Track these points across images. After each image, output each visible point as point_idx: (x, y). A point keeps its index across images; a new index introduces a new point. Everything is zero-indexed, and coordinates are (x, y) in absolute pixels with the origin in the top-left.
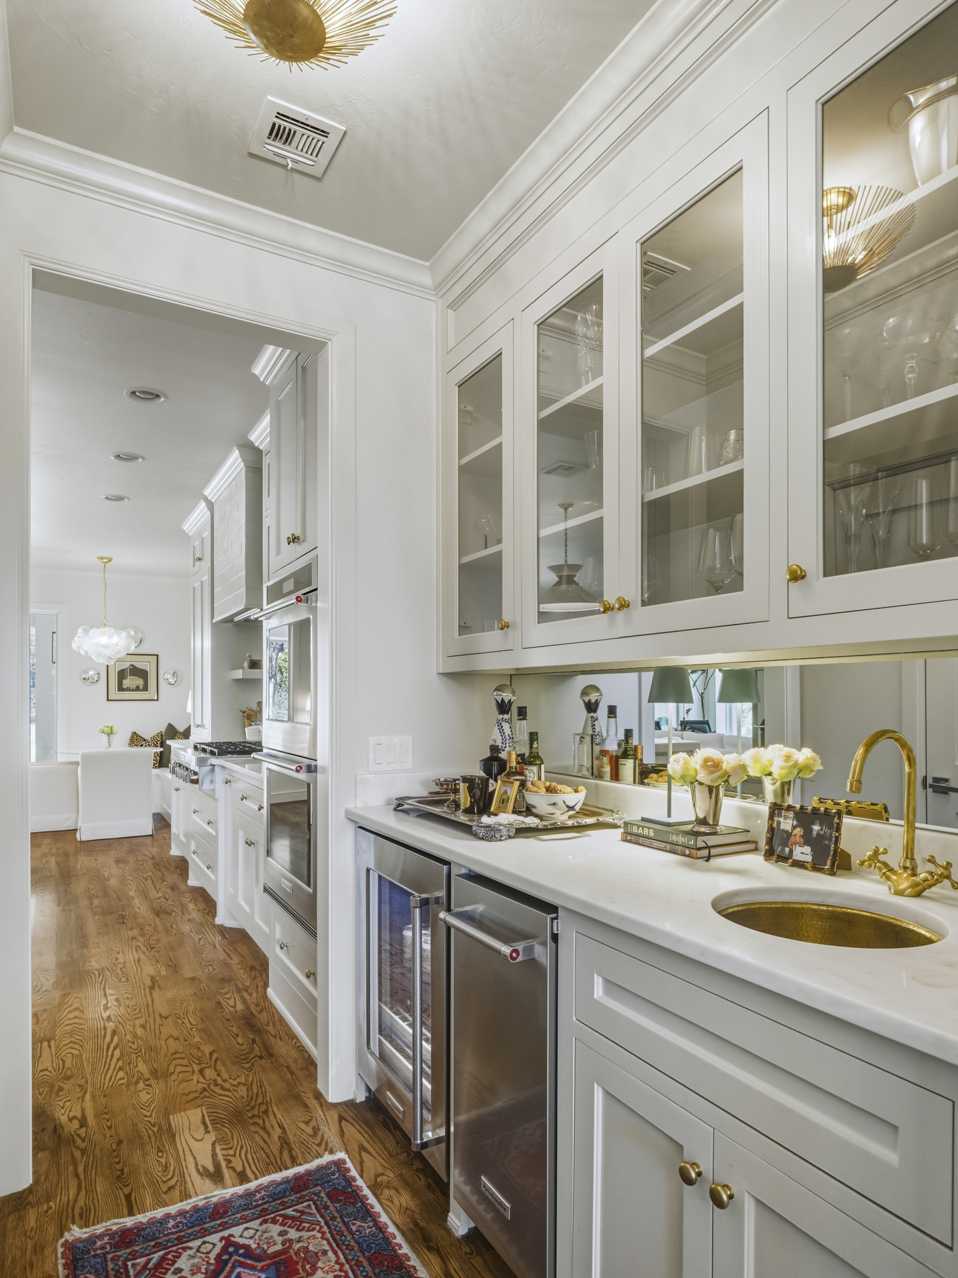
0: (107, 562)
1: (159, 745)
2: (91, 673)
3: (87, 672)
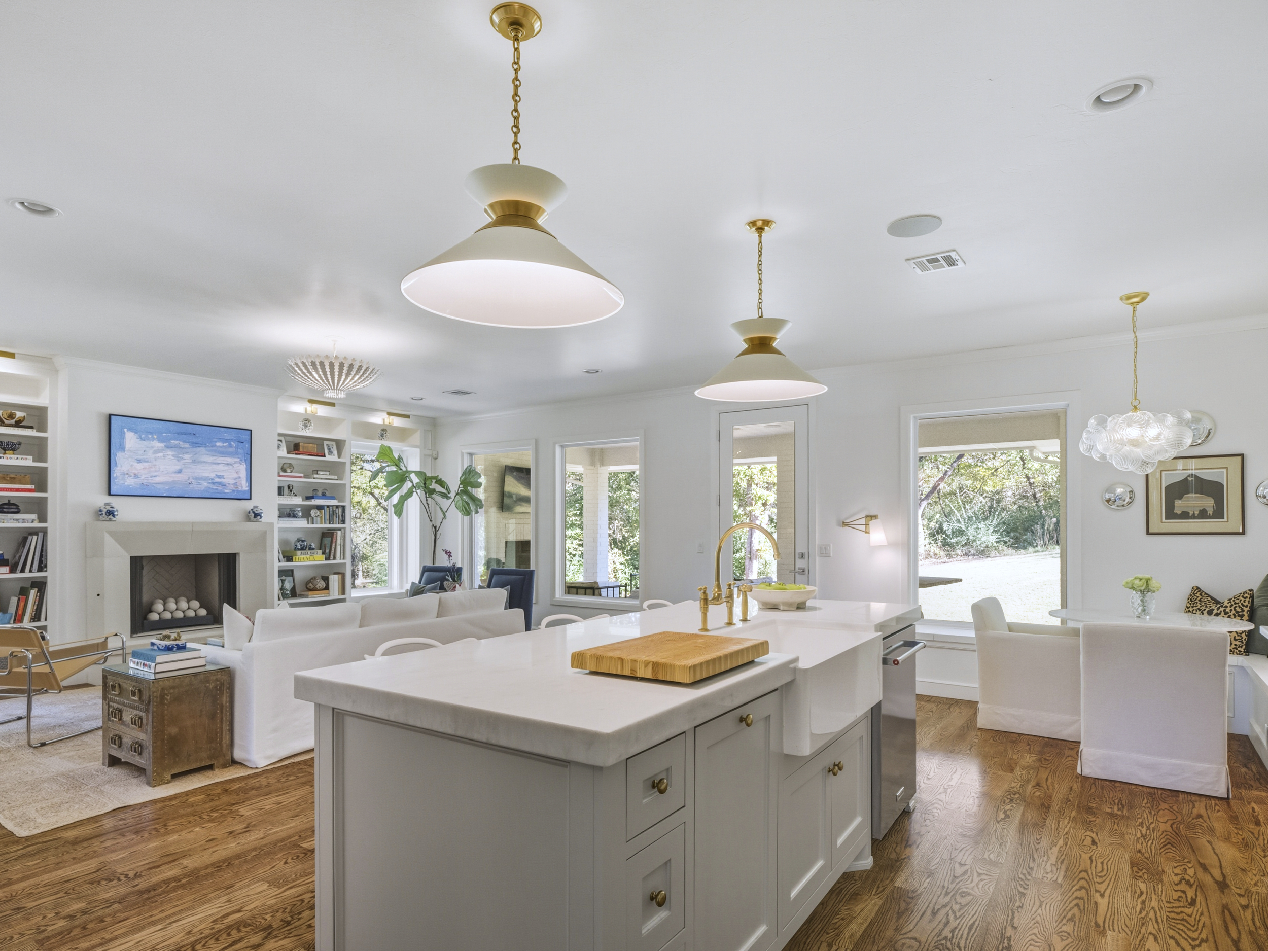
0: (1138, 303)
1: (1246, 617)
2: (1119, 491)
3: (1110, 489)
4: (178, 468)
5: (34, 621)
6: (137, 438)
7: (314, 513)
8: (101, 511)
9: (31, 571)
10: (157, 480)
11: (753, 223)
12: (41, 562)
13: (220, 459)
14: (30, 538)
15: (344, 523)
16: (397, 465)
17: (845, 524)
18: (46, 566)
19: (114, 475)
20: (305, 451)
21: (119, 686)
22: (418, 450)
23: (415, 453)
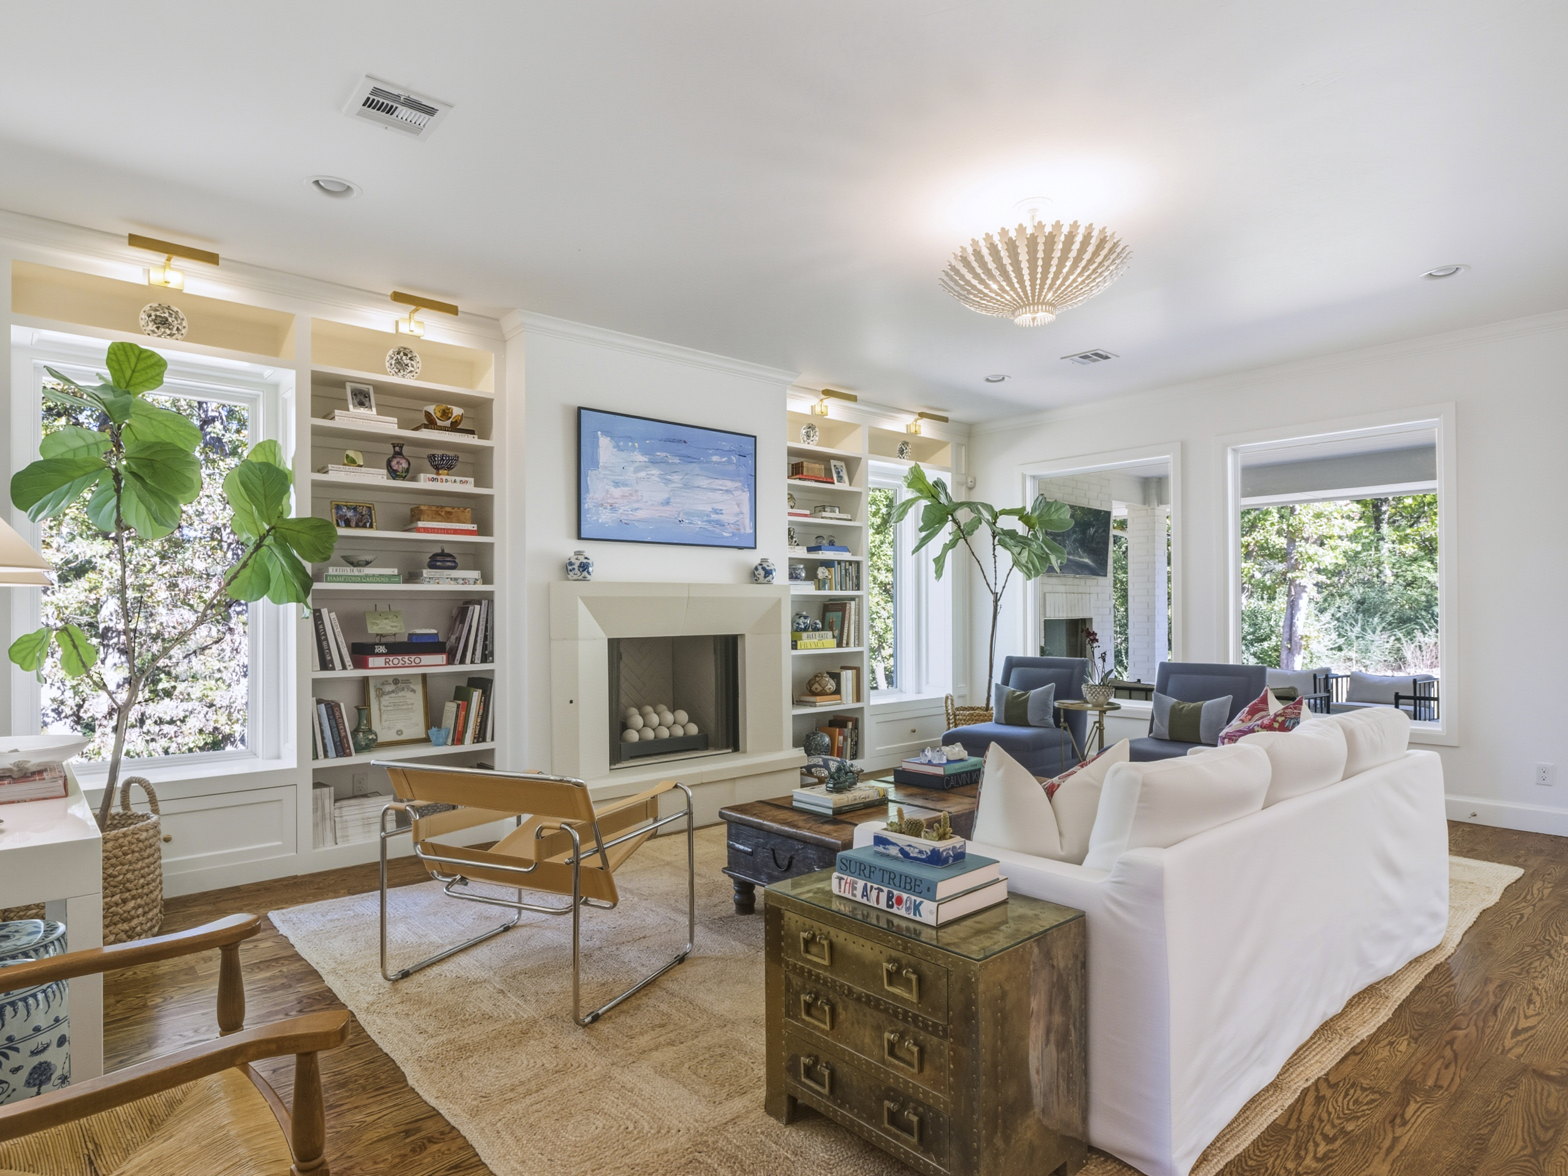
4: (666, 496)
5: (478, 742)
6: (614, 447)
7: (822, 572)
8: (571, 564)
9: (472, 662)
10: (640, 514)
12: (485, 647)
13: (718, 483)
14: (471, 608)
15: (859, 589)
16: (933, 496)
18: (492, 654)
19: (585, 506)
20: (810, 474)
21: (832, 945)
22: (949, 475)
23: (947, 478)
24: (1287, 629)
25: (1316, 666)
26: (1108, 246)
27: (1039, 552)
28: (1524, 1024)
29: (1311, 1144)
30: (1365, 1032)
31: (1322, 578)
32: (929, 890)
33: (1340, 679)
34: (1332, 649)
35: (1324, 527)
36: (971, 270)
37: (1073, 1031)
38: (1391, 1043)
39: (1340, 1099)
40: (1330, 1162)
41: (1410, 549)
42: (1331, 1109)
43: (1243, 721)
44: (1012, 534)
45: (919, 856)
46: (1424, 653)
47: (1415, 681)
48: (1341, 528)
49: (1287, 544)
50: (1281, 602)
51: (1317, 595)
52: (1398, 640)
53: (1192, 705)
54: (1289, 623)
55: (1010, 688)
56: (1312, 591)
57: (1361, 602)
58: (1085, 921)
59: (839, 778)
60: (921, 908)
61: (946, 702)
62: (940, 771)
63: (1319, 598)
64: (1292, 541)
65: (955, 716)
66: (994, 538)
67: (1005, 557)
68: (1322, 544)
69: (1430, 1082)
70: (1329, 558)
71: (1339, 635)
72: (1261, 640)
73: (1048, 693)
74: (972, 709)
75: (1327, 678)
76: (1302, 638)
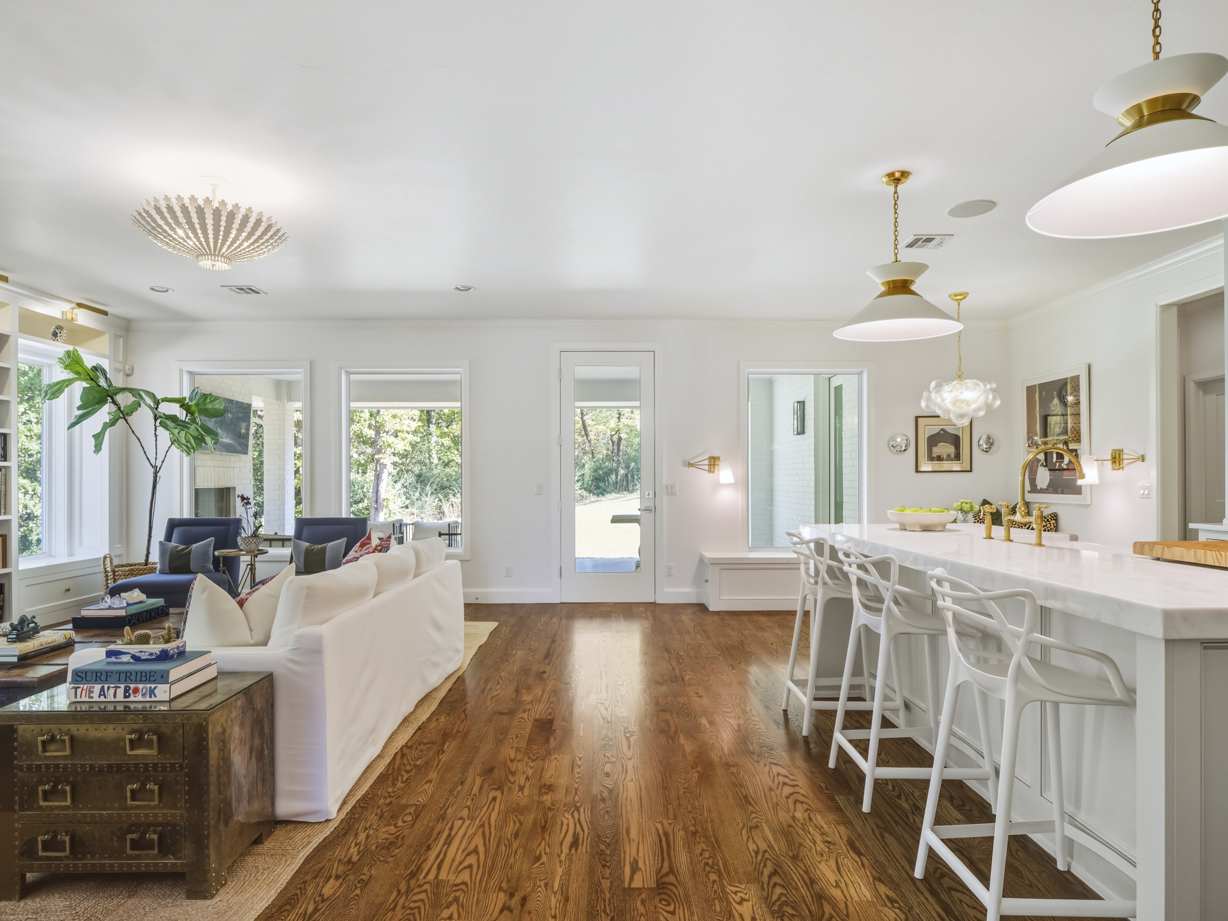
0: (961, 300)
2: (898, 439)
3: (893, 438)
11: (891, 175)
15: (5, 460)
16: (92, 379)
17: (691, 465)
21: (72, 738)
22: (107, 361)
23: (105, 364)
24: (375, 495)
25: (394, 518)
26: (273, 230)
27: (195, 434)
28: (495, 694)
29: (400, 776)
30: (424, 718)
31: (396, 459)
32: (162, 677)
33: (408, 526)
34: (402, 507)
35: (398, 424)
36: (163, 218)
37: (266, 749)
38: (437, 719)
39: (413, 752)
40: (409, 781)
41: (447, 442)
42: (409, 758)
43: (356, 552)
44: (173, 418)
45: (150, 657)
46: (454, 509)
47: (449, 525)
48: (408, 426)
49: (375, 435)
50: (370, 475)
51: (393, 471)
52: (440, 500)
53: (320, 546)
54: (375, 490)
55: (173, 544)
56: (390, 468)
57: (419, 476)
58: (273, 677)
59: (22, 629)
60: (156, 691)
61: (104, 561)
62: (122, 613)
63: (395, 472)
64: (378, 433)
65: (114, 572)
66: (156, 420)
67: (164, 435)
68: (396, 436)
69: (455, 731)
70: (401, 446)
71: (407, 498)
72: (357, 502)
73: (208, 545)
74: (131, 565)
75: (401, 526)
76: (384, 500)
